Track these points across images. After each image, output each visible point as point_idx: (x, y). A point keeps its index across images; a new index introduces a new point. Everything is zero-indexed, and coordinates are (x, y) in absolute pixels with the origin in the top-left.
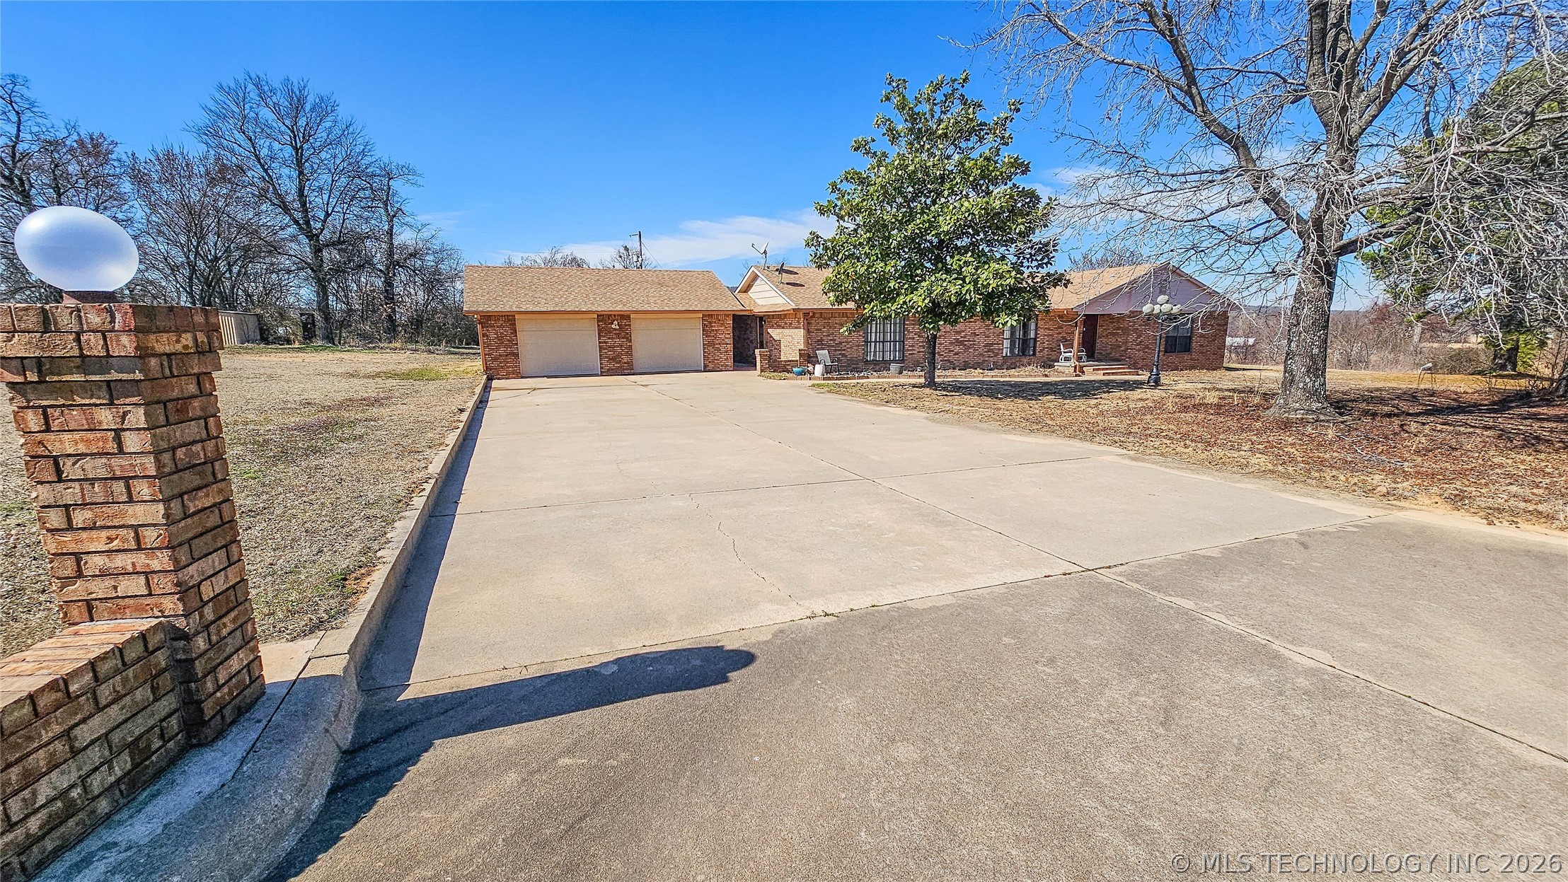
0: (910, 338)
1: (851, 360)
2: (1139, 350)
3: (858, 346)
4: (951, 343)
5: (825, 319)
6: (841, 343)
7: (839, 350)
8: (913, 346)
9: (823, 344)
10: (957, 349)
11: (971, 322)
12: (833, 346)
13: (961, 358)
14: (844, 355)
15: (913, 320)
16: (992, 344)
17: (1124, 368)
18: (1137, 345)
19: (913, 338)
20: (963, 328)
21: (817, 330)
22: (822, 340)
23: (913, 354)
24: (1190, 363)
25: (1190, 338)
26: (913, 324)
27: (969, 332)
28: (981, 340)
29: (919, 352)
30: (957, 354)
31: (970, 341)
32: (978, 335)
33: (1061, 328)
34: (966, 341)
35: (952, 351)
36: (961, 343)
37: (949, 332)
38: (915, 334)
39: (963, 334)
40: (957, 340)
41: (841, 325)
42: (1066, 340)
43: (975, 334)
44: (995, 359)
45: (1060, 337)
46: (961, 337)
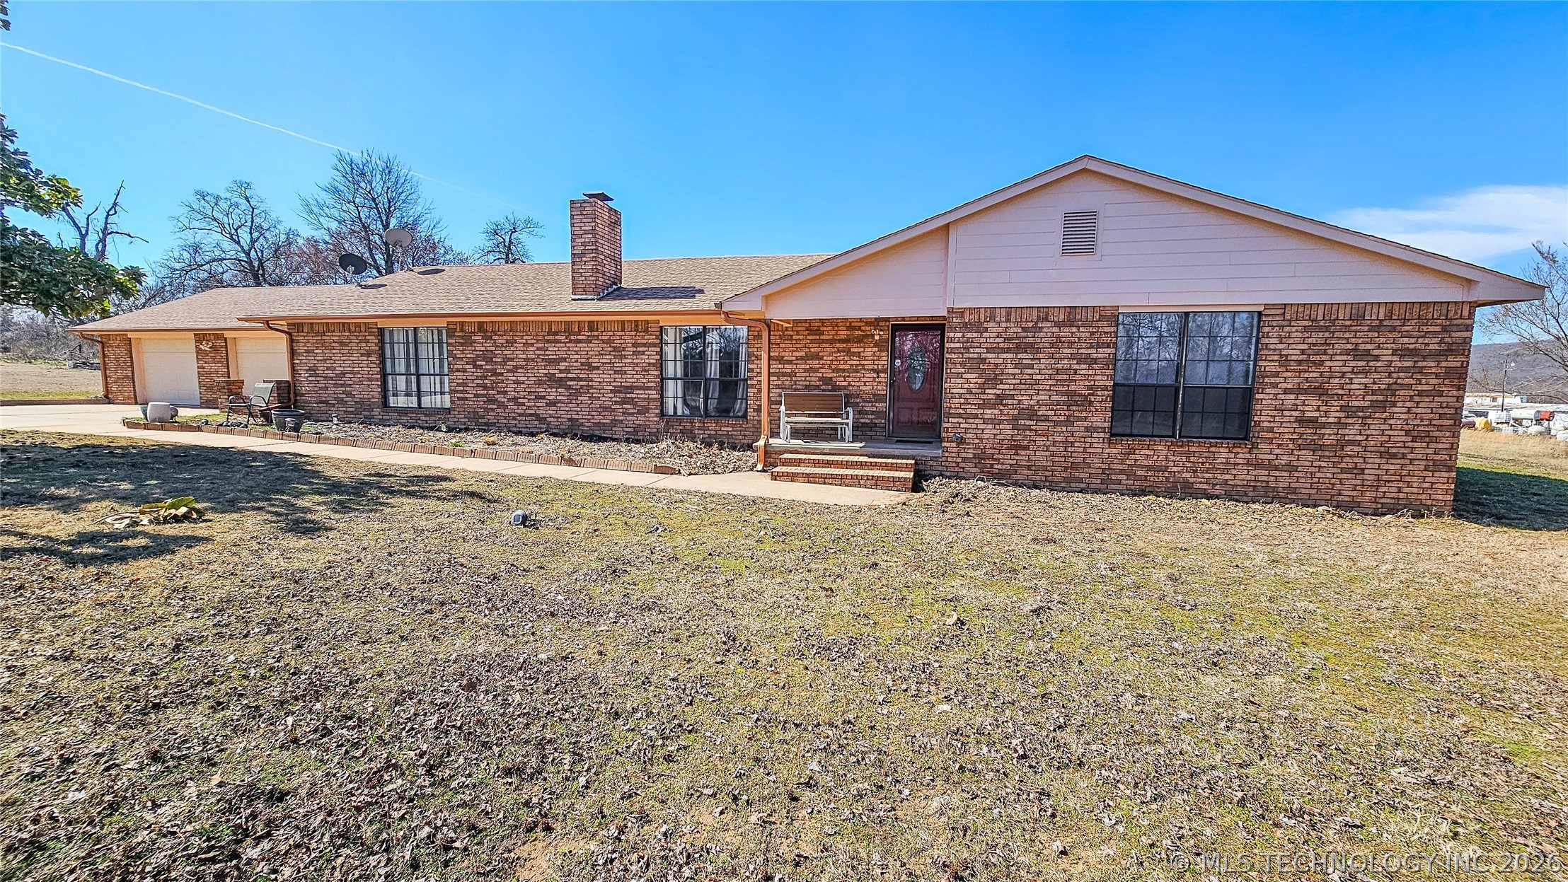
0: (458, 370)
1: (362, 403)
2: (995, 422)
3: (371, 380)
4: (539, 382)
5: (318, 333)
6: (343, 374)
7: (342, 386)
8: (464, 384)
9: (317, 375)
10: (553, 394)
11: (580, 341)
13: (564, 413)
14: (349, 394)
15: (462, 337)
16: (632, 388)
17: (897, 468)
18: (985, 405)
19: (464, 371)
20: (562, 354)
21: (307, 351)
22: (315, 368)
23: (466, 399)
24: (1242, 476)
26: (462, 344)
27: (576, 360)
28: (604, 380)
29: (476, 396)
30: (552, 404)
31: (581, 380)
32: (598, 368)
33: (817, 356)
34: (572, 379)
35: (543, 398)
36: (561, 383)
37: (533, 360)
38: (467, 363)
39: (563, 366)
40: (551, 377)
41: (342, 344)
42: (836, 388)
43: (589, 365)
44: (641, 420)
45: (814, 378)
46: (561, 371)
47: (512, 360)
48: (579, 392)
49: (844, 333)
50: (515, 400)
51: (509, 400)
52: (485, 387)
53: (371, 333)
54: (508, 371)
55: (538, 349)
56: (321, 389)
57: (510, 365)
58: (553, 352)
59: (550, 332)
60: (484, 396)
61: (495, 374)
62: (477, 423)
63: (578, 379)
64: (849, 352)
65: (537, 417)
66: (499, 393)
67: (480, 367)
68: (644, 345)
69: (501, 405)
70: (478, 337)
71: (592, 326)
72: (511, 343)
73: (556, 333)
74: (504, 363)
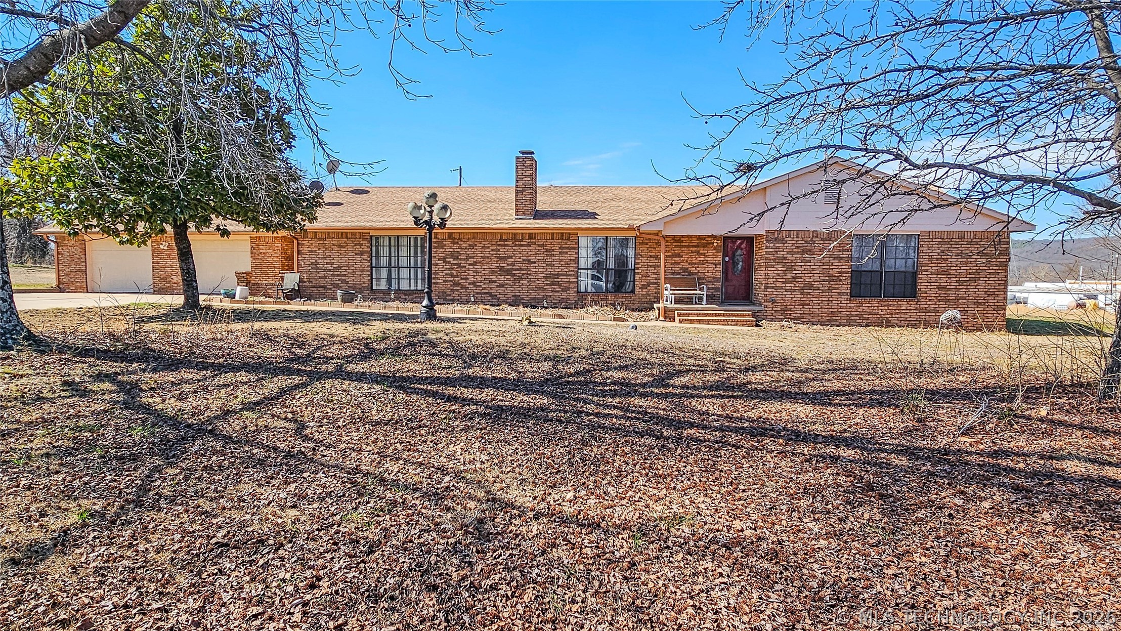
0: (433, 264)
1: (354, 287)
3: (362, 271)
4: (493, 272)
5: (320, 239)
6: (340, 267)
7: (338, 275)
8: (436, 274)
9: (318, 268)
10: (502, 279)
11: (522, 245)
12: (330, 270)
13: (510, 292)
14: (344, 281)
15: (436, 243)
16: (558, 275)
17: (744, 316)
19: (437, 265)
20: (510, 253)
21: (311, 251)
22: (317, 263)
23: (437, 283)
24: (914, 316)
25: (915, 275)
26: (436, 247)
27: (519, 258)
28: (539, 271)
29: (444, 281)
30: (502, 286)
31: (523, 270)
32: (535, 262)
33: (679, 255)
34: (516, 270)
35: (495, 282)
36: (508, 272)
37: (488, 257)
38: (439, 260)
39: (510, 261)
40: (501, 269)
41: (340, 246)
42: (690, 274)
43: (529, 261)
44: (564, 295)
45: (677, 268)
46: (508, 265)
47: (473, 257)
48: (521, 278)
49: (696, 242)
50: (474, 283)
51: (469, 284)
52: (452, 275)
53: (364, 239)
54: (470, 265)
55: (492, 250)
56: (320, 277)
57: (471, 261)
58: (502, 252)
59: (501, 240)
60: (451, 281)
61: (459, 266)
62: (445, 299)
63: (521, 270)
64: (698, 253)
65: (490, 294)
66: (462, 279)
67: (449, 262)
68: (567, 248)
69: (463, 287)
70: (448, 242)
71: (531, 236)
72: (472, 246)
73: (506, 240)
74: (467, 259)
